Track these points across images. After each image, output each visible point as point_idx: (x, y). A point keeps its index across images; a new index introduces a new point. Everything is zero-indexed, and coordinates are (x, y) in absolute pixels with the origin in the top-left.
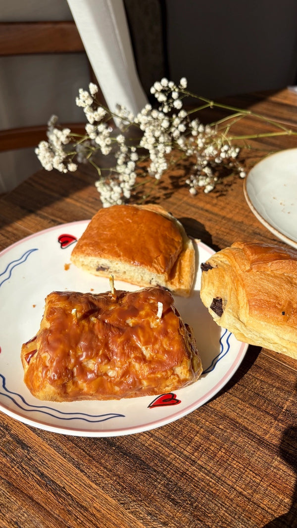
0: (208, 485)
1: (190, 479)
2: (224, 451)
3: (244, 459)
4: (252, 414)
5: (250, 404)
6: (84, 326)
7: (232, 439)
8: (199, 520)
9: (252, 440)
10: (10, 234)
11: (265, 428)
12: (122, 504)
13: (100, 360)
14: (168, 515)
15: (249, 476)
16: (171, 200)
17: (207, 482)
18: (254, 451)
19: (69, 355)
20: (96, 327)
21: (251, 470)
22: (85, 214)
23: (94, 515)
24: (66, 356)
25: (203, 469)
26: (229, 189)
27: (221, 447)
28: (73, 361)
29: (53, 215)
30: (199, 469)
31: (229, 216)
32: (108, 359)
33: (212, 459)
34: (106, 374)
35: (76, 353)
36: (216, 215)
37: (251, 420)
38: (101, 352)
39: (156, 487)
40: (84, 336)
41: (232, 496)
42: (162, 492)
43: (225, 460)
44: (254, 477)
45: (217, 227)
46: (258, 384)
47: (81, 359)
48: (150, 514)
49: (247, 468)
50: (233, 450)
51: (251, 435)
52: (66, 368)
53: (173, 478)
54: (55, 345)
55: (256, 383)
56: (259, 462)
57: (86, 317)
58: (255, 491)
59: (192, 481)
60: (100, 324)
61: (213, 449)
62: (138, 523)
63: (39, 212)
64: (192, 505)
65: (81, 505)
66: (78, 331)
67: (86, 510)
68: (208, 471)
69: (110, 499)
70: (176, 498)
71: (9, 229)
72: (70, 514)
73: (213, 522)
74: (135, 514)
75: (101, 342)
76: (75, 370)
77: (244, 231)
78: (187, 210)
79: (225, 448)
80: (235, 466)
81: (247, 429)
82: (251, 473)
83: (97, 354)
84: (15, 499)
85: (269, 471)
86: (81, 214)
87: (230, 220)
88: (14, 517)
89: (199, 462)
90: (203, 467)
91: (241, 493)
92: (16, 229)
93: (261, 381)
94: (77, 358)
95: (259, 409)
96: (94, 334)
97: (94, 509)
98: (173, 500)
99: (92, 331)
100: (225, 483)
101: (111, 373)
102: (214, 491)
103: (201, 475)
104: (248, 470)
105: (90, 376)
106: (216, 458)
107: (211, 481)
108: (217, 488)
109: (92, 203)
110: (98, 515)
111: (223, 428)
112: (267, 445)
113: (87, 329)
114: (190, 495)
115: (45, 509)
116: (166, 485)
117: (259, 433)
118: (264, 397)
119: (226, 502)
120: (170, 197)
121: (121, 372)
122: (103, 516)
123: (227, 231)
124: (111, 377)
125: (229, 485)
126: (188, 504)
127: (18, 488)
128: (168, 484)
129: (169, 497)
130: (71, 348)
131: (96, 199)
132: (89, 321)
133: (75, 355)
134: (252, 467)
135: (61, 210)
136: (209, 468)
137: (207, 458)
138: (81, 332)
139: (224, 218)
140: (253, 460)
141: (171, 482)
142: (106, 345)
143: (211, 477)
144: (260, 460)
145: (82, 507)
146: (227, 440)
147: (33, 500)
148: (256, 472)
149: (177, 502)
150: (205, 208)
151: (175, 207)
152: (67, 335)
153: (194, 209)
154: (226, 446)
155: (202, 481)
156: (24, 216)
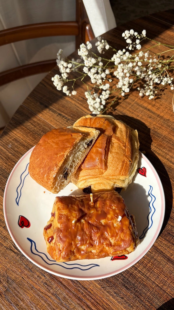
0: (143, 280)
1: (135, 277)
2: (151, 264)
3: (160, 268)
4: (166, 245)
5: (165, 239)
6: (78, 226)
7: (155, 257)
8: (138, 297)
9: (165, 259)
10: (36, 123)
11: (171, 252)
12: (103, 287)
13: (88, 246)
14: (124, 294)
15: (162, 277)
16: (128, 100)
17: (142, 279)
18: (165, 264)
19: (71, 244)
20: (85, 226)
21: (163, 274)
22: (77, 110)
23: (90, 292)
24: (70, 244)
25: (140, 273)
26: (163, 93)
27: (150, 261)
28: (74, 247)
29: (59, 110)
30: (138, 272)
31: (162, 115)
32: (91, 245)
33: (145, 267)
34: (91, 252)
35: (75, 242)
36: (154, 113)
37: (165, 248)
38: (88, 242)
39: (118, 280)
40: (79, 233)
41: (154, 286)
42: (121, 283)
43: (151, 268)
44: (164, 278)
45: (154, 123)
46: (170, 227)
47: (78, 245)
48: (116, 293)
49: (161, 273)
50: (155, 263)
51: (165, 256)
52: (71, 251)
53: (126, 276)
54: (64, 239)
55: (169, 227)
56: (167, 270)
57: (79, 220)
58: (164, 284)
59: (135, 278)
60: (87, 224)
61: (145, 262)
62: (110, 297)
63: (51, 107)
64: (135, 290)
65: (84, 287)
66: (76, 230)
67: (87, 289)
68: (143, 273)
69: (97, 285)
70: (128, 286)
71: (35, 120)
72: (79, 291)
73: (144, 298)
74: (109, 293)
75: (88, 237)
76: (75, 251)
77: (169, 126)
78: (137, 109)
79: (151, 262)
80: (156, 272)
81: (162, 252)
82: (163, 275)
83: (86, 243)
84: (54, 283)
85: (172, 275)
86: (75, 110)
87: (162, 118)
88: (54, 292)
89: (138, 269)
90: (140, 272)
91: (157, 285)
92: (39, 120)
93: (172, 226)
94: (76, 246)
95: (169, 242)
96: (84, 231)
97: (90, 290)
98: (126, 287)
99: (82, 229)
100: (151, 280)
101: (93, 251)
102: (145, 284)
103: (139, 275)
104: (161, 274)
105: (82, 252)
106: (147, 267)
107: (144, 279)
108: (147, 282)
109: (81, 101)
110: (92, 292)
111: (151, 251)
112: (172, 261)
113: (80, 228)
114: (134, 285)
115: (68, 288)
116: (123, 280)
117: (168, 255)
118: (172, 235)
119: (150, 289)
120: (127, 98)
121: (98, 251)
122: (94, 293)
123: (160, 126)
124: (93, 253)
125: (152, 281)
126: (133, 289)
127: (55, 278)
128: (124, 279)
129: (124, 285)
130: (72, 240)
131: (84, 99)
132: (81, 223)
133: (75, 244)
134: (164, 273)
135: (63, 106)
136: (143, 272)
137: (143, 267)
138: (77, 230)
139: (158, 116)
140: (164, 269)
141: (126, 278)
142: (91, 238)
143: (144, 277)
144: (168, 269)
145: (85, 288)
146: (152, 258)
147: (62, 284)
148: (165, 275)
149: (128, 288)
150: (148, 108)
151: (130, 106)
152: (70, 233)
153: (141, 108)
154: (152, 261)
155: (140, 278)
156: (43, 110)
